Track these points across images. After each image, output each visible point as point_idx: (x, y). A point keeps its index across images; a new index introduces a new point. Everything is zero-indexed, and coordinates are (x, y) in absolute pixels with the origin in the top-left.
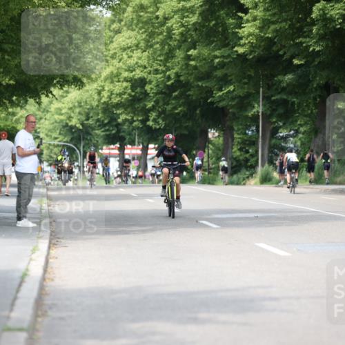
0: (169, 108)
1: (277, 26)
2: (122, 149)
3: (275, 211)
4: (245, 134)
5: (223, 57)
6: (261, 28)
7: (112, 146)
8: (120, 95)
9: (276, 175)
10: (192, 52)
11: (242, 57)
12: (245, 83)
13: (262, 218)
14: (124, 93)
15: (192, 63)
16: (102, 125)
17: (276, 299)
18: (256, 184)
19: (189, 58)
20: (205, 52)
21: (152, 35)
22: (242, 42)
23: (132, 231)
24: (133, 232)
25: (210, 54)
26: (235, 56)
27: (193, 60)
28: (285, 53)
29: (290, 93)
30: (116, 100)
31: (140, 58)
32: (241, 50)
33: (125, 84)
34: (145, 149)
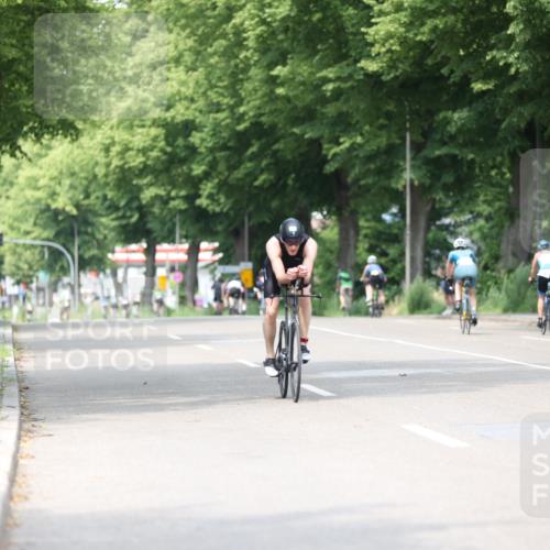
0: (239, 174)
1: (439, 22)
2: (150, 252)
3: (438, 364)
4: (381, 221)
5: (338, 79)
6: (409, 26)
7: (133, 247)
8: (144, 151)
9: (438, 296)
10: (278, 71)
11: (374, 78)
12: (382, 127)
13: (413, 377)
14: (152, 148)
15: (280, 91)
16: (113, 207)
17: (440, 527)
18: (400, 313)
19: (273, 81)
20: (304, 70)
21: (204, 40)
22: (375, 50)
23: (170, 404)
24: (174, 406)
25: (313, 73)
26: (361, 77)
27: (282, 85)
28: (452, 72)
29: (465, 145)
30: (136, 161)
31: (183, 83)
32: (372, 66)
33: (154, 131)
34: (194, 251)
